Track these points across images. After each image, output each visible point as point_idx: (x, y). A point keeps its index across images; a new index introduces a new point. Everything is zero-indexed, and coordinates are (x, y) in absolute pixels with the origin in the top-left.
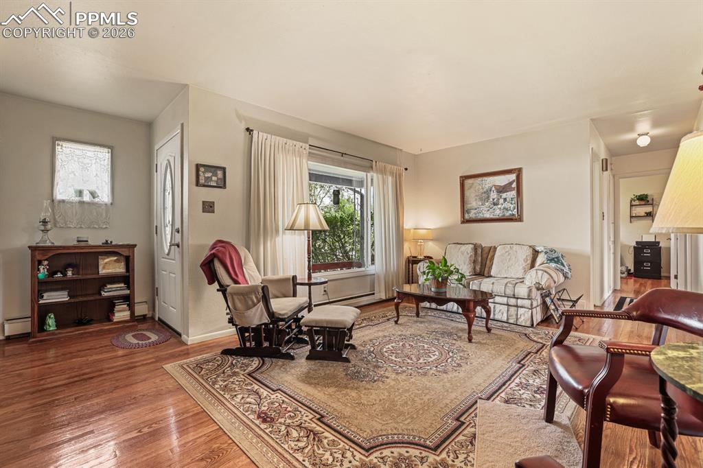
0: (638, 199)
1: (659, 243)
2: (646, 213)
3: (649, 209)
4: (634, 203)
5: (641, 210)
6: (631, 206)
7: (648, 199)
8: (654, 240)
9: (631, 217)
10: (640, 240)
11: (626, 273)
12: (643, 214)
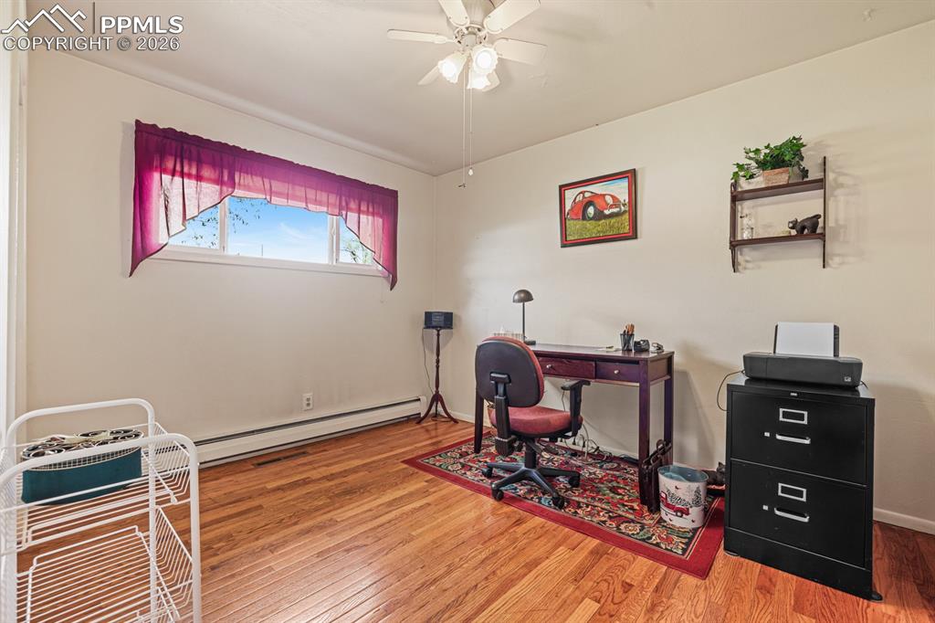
0: (762, 165)
1: (855, 368)
2: (794, 225)
3: (805, 205)
4: (745, 185)
5: (774, 215)
6: (736, 198)
7: (803, 164)
8: (829, 355)
9: (735, 245)
10: (765, 350)
11: (695, 512)
12: (782, 229)
